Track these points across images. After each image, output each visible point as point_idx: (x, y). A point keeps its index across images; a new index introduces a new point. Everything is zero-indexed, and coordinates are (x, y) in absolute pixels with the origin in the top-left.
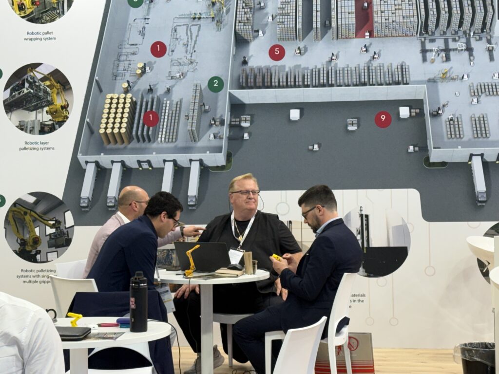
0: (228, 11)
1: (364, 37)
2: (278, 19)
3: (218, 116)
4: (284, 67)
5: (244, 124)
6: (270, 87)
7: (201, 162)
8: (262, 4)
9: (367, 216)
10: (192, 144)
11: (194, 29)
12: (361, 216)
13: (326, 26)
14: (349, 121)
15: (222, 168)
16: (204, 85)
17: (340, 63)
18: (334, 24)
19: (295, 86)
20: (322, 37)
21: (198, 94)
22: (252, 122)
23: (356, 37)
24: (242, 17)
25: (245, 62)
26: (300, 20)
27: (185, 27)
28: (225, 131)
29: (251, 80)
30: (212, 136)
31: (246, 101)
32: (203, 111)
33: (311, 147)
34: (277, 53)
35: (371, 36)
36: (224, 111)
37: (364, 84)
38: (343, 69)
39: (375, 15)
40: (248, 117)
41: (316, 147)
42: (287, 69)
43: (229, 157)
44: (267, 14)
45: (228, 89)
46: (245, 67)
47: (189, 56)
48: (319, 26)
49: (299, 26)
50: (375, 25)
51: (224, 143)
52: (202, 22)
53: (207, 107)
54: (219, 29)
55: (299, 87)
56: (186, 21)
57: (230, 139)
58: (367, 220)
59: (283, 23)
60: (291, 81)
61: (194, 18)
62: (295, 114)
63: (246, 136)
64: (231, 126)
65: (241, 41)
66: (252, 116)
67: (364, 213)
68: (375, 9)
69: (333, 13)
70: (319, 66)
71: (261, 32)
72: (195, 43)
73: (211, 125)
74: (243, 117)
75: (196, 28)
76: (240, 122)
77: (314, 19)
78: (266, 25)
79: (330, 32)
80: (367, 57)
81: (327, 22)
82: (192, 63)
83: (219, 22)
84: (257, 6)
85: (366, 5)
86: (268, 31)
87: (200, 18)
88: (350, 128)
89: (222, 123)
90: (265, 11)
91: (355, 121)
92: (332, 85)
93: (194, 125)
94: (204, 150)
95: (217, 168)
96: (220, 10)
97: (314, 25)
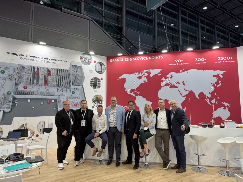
0: (14, 77)
1: (46, 86)
2: (26, 80)
3: (9, 100)
4: (27, 90)
5: (16, 102)
6: (23, 94)
7: (3, 111)
8: (22, 77)
9: (44, 122)
10: (1, 107)
11: (4, 81)
12: (43, 122)
13: (37, 83)
14: (41, 102)
15: (9, 112)
16: (6, 93)
17: (40, 91)
18: (39, 83)
19: (29, 95)
20: (36, 85)
21: (4, 95)
22: (18, 102)
23: (44, 86)
24: (17, 79)
25: (17, 89)
26: (31, 81)
27: (2, 80)
28: (11, 104)
29: (19, 93)
30: (7, 105)
31: (17, 97)
32: (5, 99)
33: (32, 108)
34: (25, 87)
35: (47, 86)
36: (11, 99)
37: (45, 95)
38: (41, 92)
39: (48, 82)
40: (17, 101)
41: (33, 107)
42: (28, 91)
43: (11, 110)
44: (23, 79)
45: (12, 94)
46: (17, 90)
47: (2, 86)
48: (36, 83)
49: (31, 82)
50: (48, 84)
51: (10, 106)
52: (6, 79)
53: (6, 98)
54: (11, 81)
55: (30, 95)
56: (2, 78)
57: (12, 105)
58: (44, 123)
59: (27, 81)
60: (28, 93)
61: (4, 78)
62: (29, 101)
63: (16, 105)
64: (12, 103)
65: (16, 84)
66: (18, 101)
67: (44, 121)
68: (48, 81)
69: (39, 81)
70: (35, 91)
71: (22, 83)
72: (4, 83)
73: (7, 102)
74: (16, 101)
75: (5, 80)
76: (15, 102)
77: (35, 81)
78: (23, 81)
79: (38, 84)
80: (46, 90)
81: (38, 82)
82: (3, 88)
83: (11, 80)
84: (21, 77)
85: (46, 80)
86: (24, 83)
87: (6, 78)
88: (42, 104)
89: (10, 102)
90: (23, 78)
91: (43, 102)
92: (38, 95)
93: (2, 102)
94: (4, 108)
95: (8, 112)
96: (11, 77)
97: (35, 82)
